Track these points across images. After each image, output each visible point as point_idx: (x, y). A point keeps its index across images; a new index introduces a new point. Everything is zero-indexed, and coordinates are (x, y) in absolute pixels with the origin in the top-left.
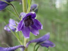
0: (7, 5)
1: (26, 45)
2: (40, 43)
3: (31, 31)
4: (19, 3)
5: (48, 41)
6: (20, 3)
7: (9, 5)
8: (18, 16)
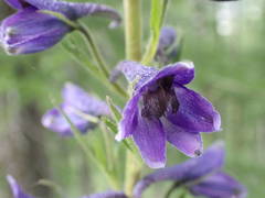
0: (65, 28)
1: (136, 191)
2: (189, 184)
3: (168, 138)
4: (109, 23)
5: (219, 174)
6: (113, 25)
7: (71, 29)
8: (108, 76)
